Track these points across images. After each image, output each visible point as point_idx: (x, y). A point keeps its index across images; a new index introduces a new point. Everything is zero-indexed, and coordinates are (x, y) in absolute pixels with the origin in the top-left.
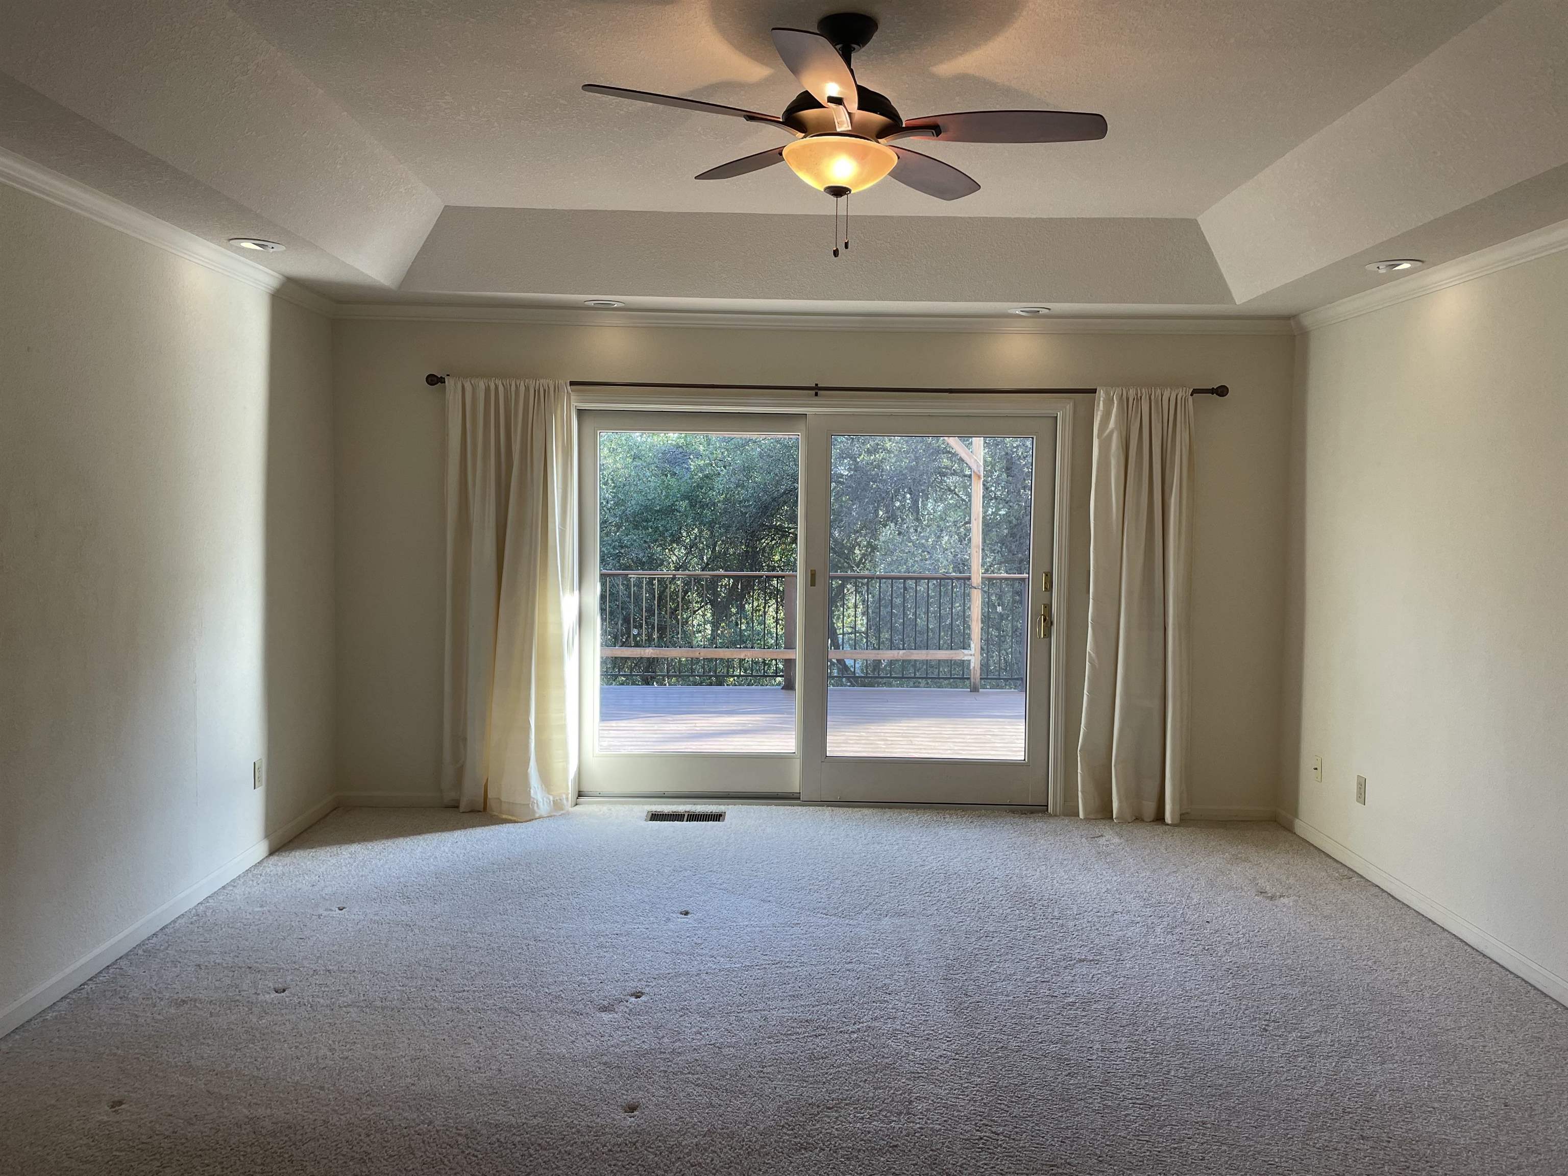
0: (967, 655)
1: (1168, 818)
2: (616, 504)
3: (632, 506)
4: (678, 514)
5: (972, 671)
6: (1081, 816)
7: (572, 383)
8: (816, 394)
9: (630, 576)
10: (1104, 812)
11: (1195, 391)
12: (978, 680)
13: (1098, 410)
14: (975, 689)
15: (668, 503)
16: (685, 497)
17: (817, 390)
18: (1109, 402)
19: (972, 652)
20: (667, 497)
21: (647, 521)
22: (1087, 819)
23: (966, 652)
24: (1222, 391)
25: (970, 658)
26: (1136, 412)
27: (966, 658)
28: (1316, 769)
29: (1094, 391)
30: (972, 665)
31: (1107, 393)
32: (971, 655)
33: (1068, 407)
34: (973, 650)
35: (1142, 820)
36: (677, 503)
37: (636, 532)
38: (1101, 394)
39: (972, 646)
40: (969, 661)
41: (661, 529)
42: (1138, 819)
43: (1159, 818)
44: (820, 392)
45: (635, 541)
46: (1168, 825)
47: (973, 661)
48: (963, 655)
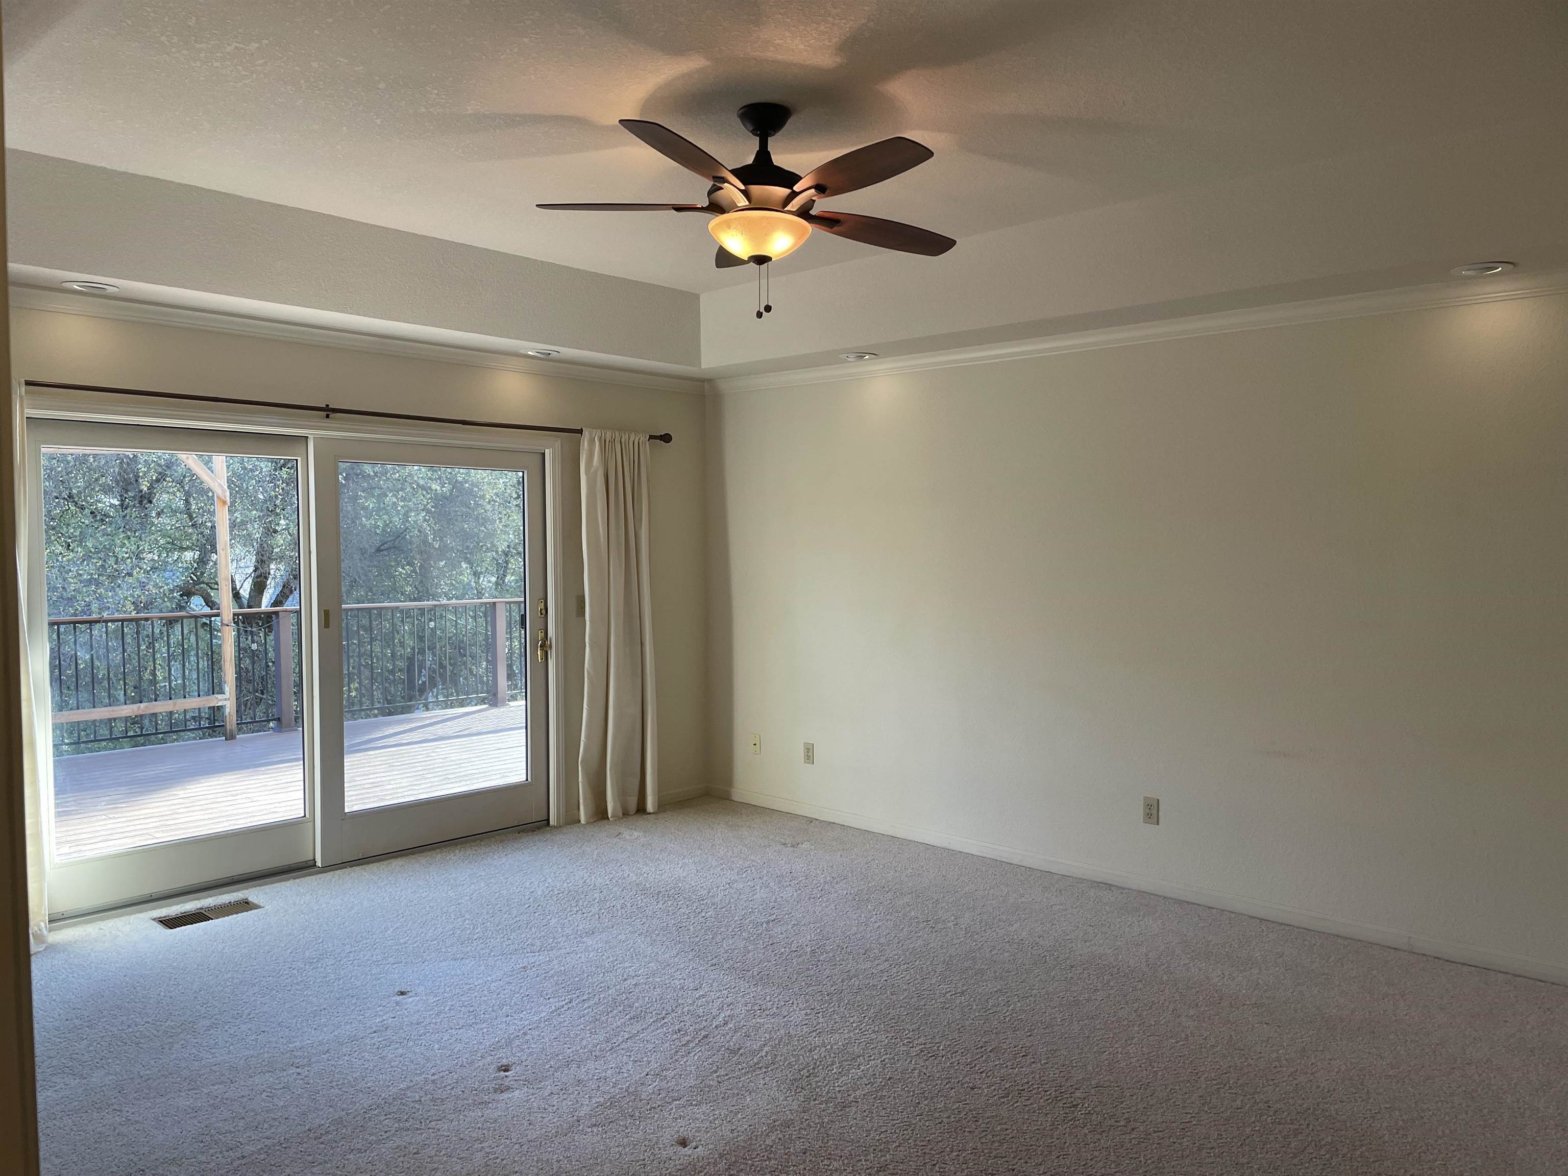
0: (221, 700)
1: (650, 806)
5: (227, 717)
6: (583, 821)
7: (28, 383)
8: (327, 416)
10: (600, 814)
11: (651, 437)
12: (234, 726)
13: (583, 449)
14: (230, 737)
17: (328, 411)
18: (592, 441)
19: (227, 696)
22: (588, 823)
23: (220, 696)
24: (666, 438)
25: (224, 703)
26: (612, 451)
27: (220, 704)
28: (755, 744)
29: (580, 431)
30: (227, 711)
31: (591, 434)
32: (226, 700)
33: (557, 445)
34: (227, 693)
35: (629, 815)
38: (586, 433)
39: (227, 689)
40: (224, 707)
42: (626, 814)
43: (641, 809)
44: (332, 415)
46: (650, 813)
47: (228, 706)
48: (216, 700)
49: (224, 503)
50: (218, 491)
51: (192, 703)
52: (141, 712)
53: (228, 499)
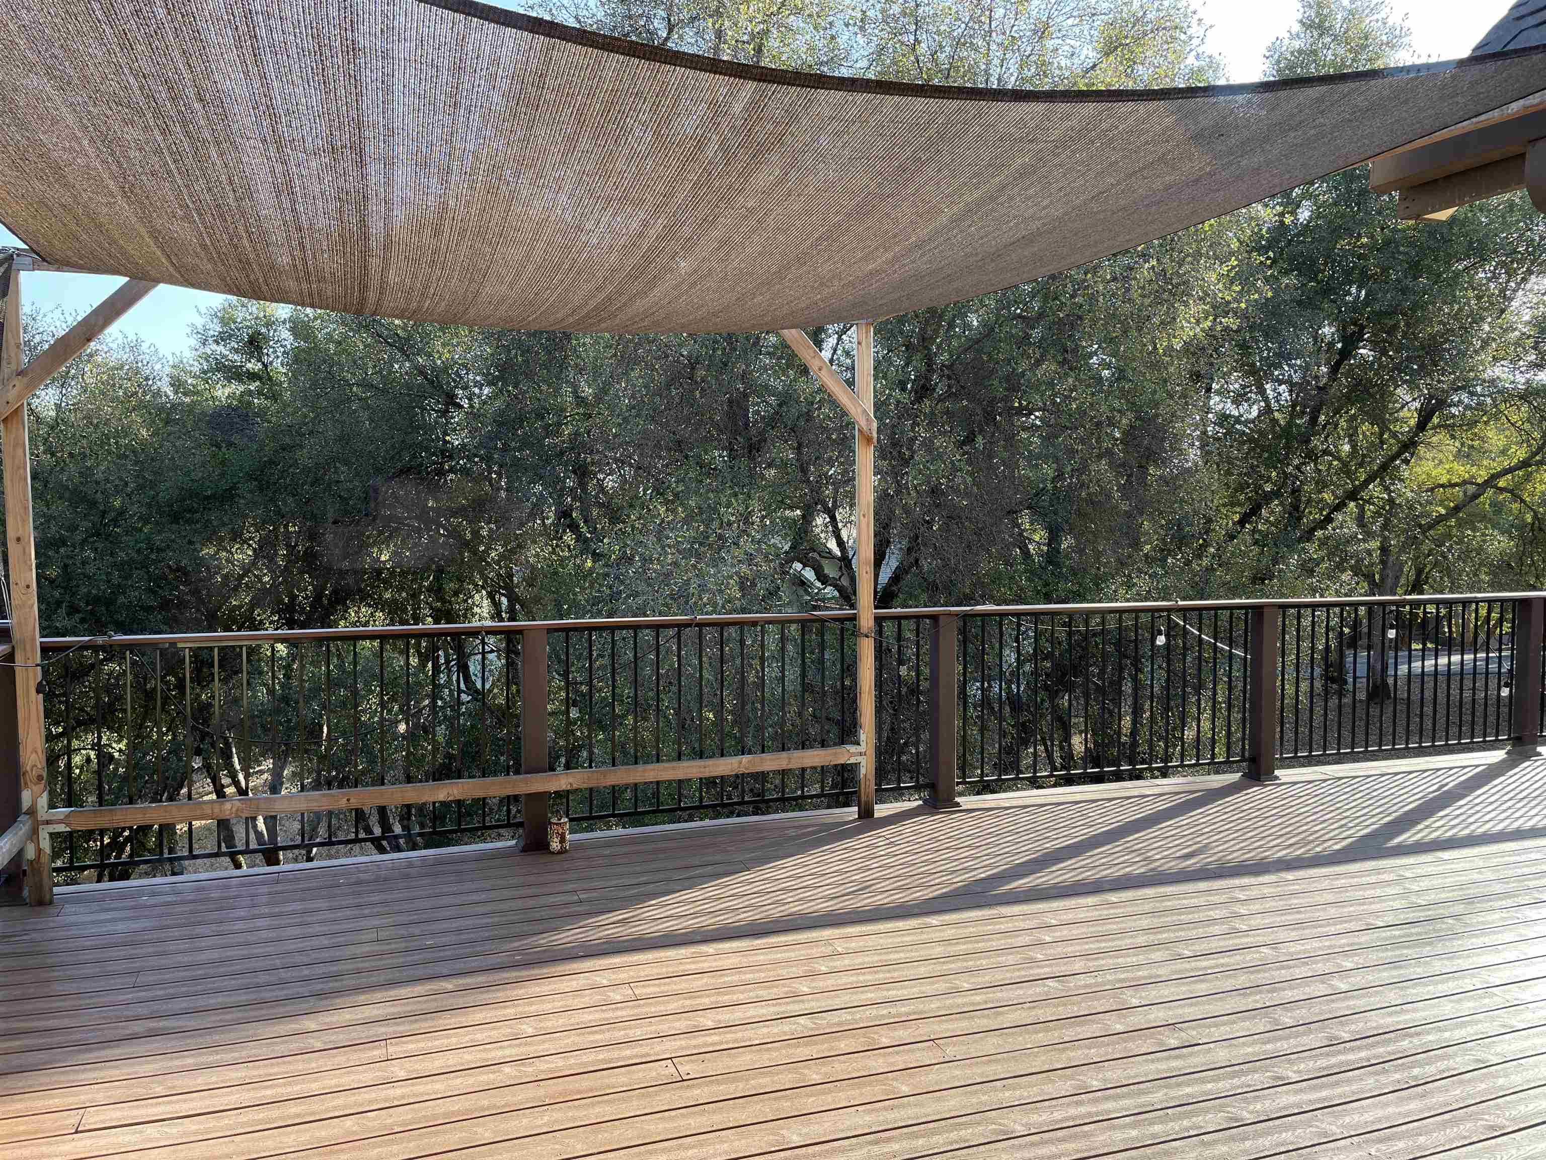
0: (853, 755)
2: (141, 487)
3: (166, 491)
4: (242, 501)
5: (862, 782)
9: (180, 645)
12: (873, 795)
14: (867, 812)
15: (224, 485)
16: (251, 477)
19: (862, 748)
20: (223, 475)
21: (191, 511)
23: (853, 749)
25: (859, 759)
27: (852, 760)
30: (863, 771)
32: (861, 754)
34: (863, 744)
36: (240, 485)
37: (175, 527)
39: (863, 737)
40: (857, 765)
41: (215, 523)
45: (173, 541)
47: (863, 763)
48: (846, 754)
49: (869, 440)
50: (863, 423)
51: (814, 757)
52: (743, 770)
53: (875, 435)
